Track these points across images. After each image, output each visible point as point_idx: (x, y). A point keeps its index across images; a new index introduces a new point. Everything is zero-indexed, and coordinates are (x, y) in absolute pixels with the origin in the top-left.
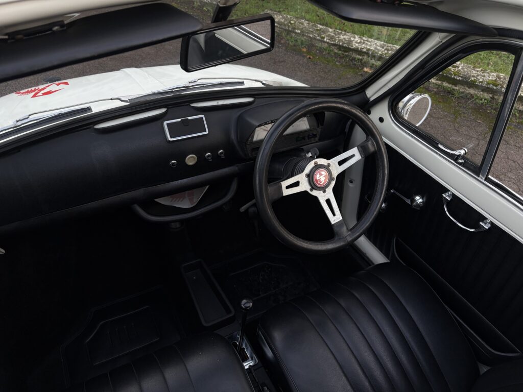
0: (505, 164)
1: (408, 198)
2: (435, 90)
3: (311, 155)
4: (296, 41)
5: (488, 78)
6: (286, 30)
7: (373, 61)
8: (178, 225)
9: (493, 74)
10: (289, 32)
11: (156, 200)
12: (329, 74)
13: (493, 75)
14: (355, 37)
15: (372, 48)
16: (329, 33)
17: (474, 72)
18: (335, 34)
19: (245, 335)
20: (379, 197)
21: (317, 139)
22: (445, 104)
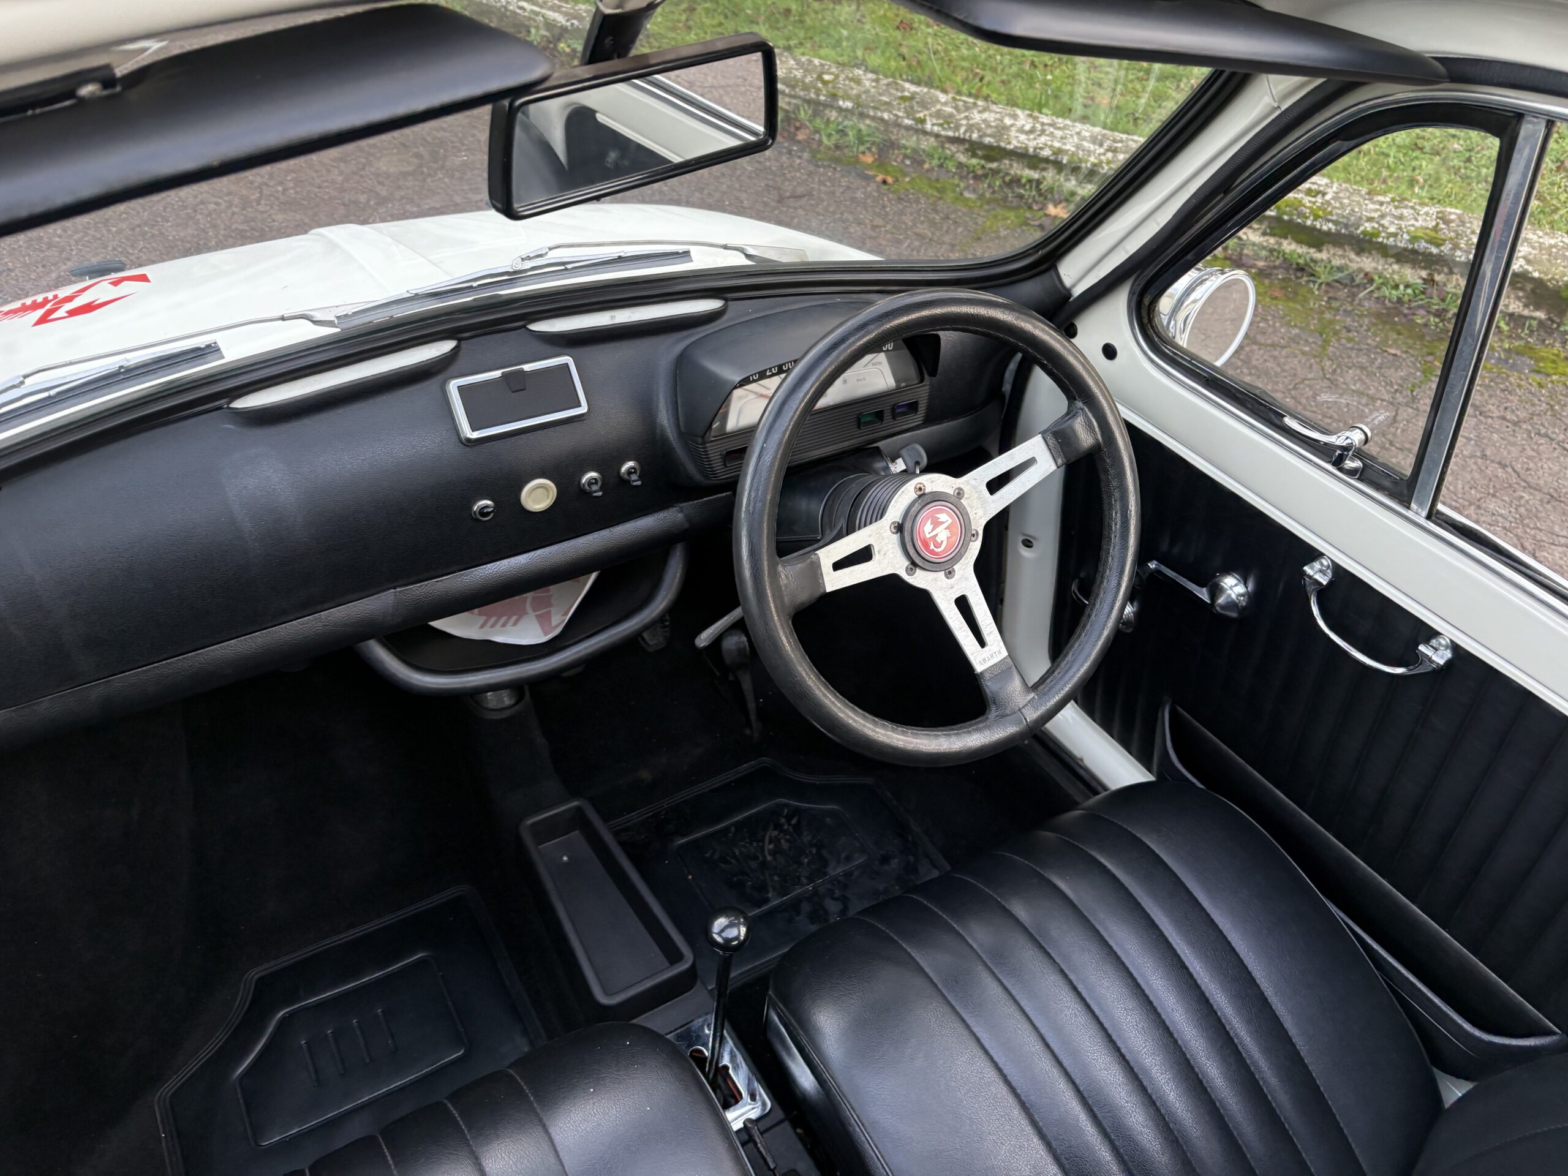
0: (1477, 476)
1: (1202, 585)
2: (1261, 264)
3: (904, 467)
4: (842, 132)
5: (1412, 222)
6: (809, 102)
7: (1072, 184)
8: (506, 699)
9: (1426, 209)
10: (817, 107)
11: (436, 624)
12: (945, 228)
13: (1427, 214)
14: (1015, 117)
15: (1067, 147)
16: (938, 107)
17: (1371, 206)
18: (956, 108)
19: (726, 1024)
20: (1114, 583)
21: (918, 418)
22: (1291, 304)
